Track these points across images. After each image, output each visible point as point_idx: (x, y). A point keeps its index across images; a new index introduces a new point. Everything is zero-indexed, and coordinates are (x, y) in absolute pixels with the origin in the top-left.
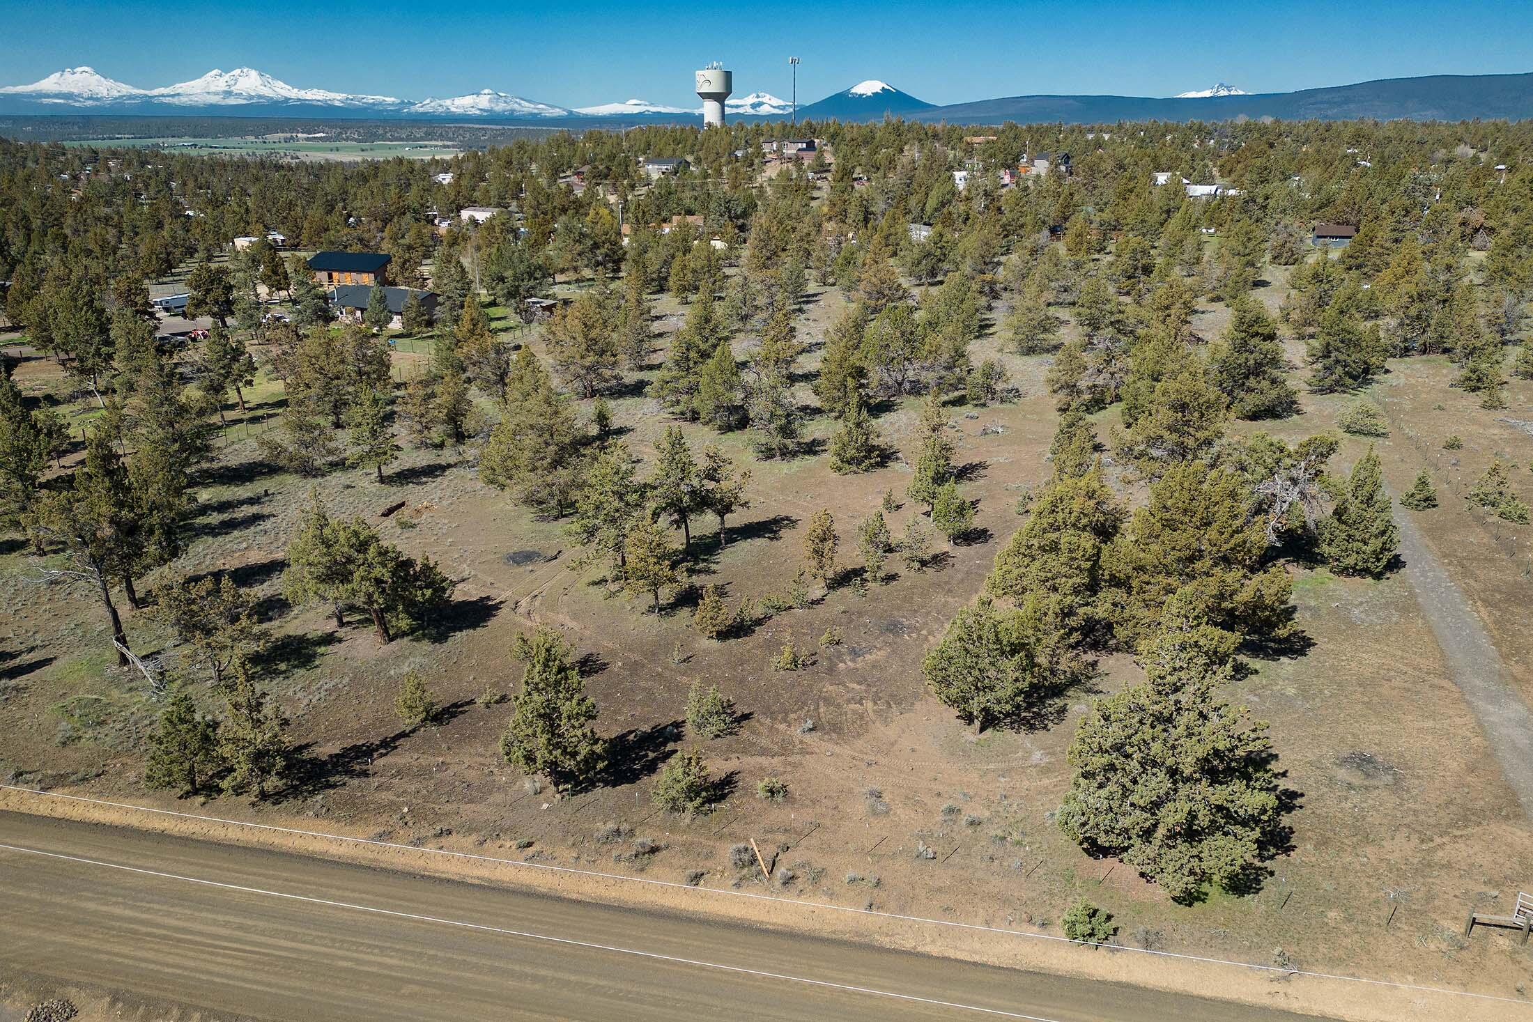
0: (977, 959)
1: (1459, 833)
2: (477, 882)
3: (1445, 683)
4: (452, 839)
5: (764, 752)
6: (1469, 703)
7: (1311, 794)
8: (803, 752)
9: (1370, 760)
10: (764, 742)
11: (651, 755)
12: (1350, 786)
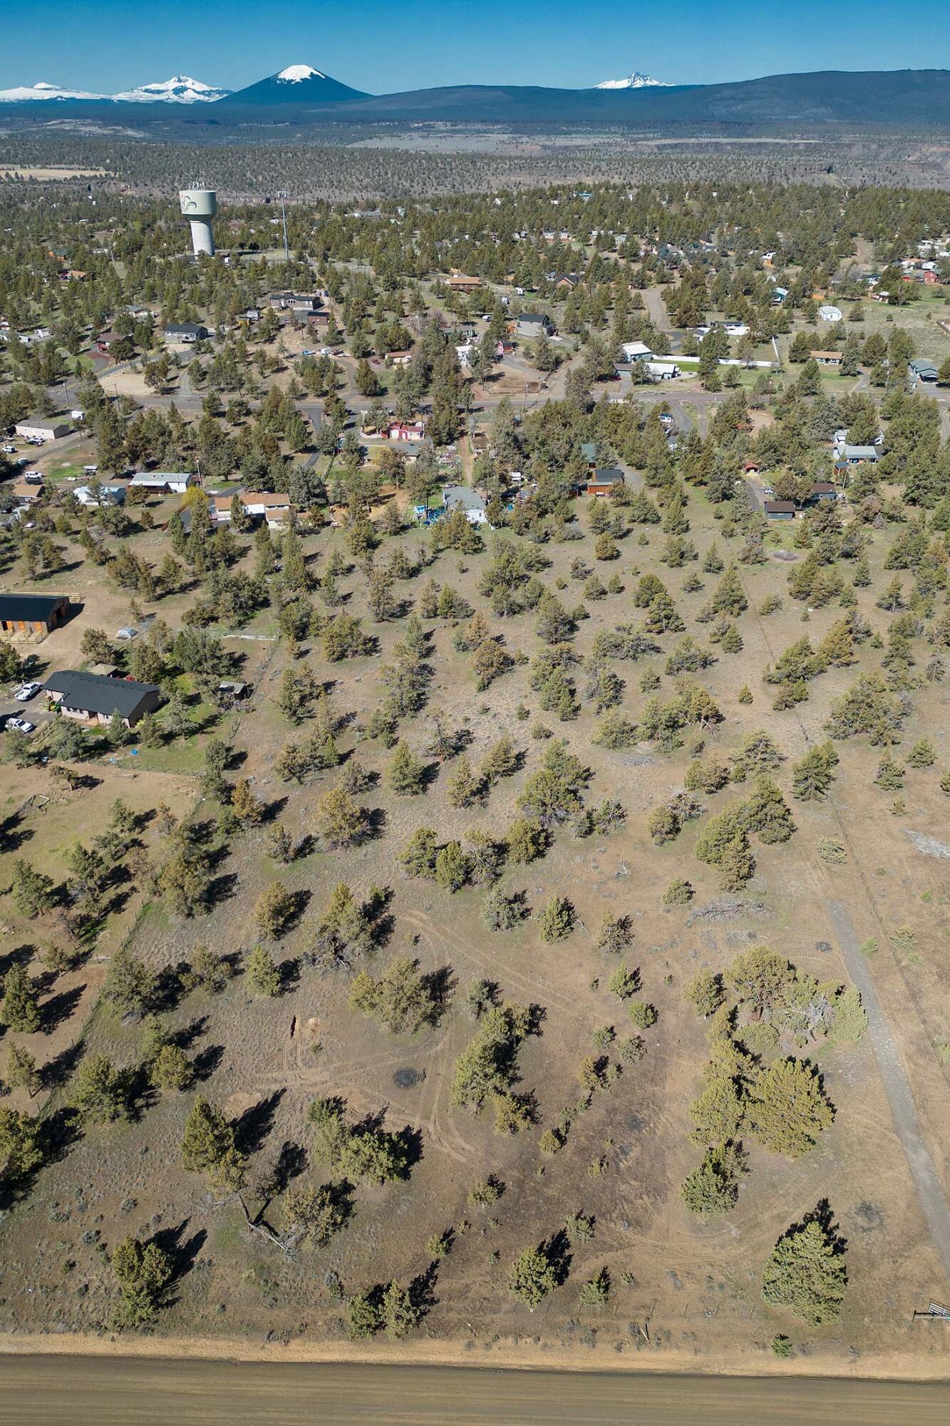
0: (744, 1373)
1: (906, 1254)
2: (527, 1368)
3: (894, 1137)
4: (502, 1341)
5: (611, 1248)
6: (905, 1153)
7: (850, 1239)
8: (630, 1245)
9: (869, 1208)
10: (609, 1240)
11: (561, 1261)
12: (864, 1230)
